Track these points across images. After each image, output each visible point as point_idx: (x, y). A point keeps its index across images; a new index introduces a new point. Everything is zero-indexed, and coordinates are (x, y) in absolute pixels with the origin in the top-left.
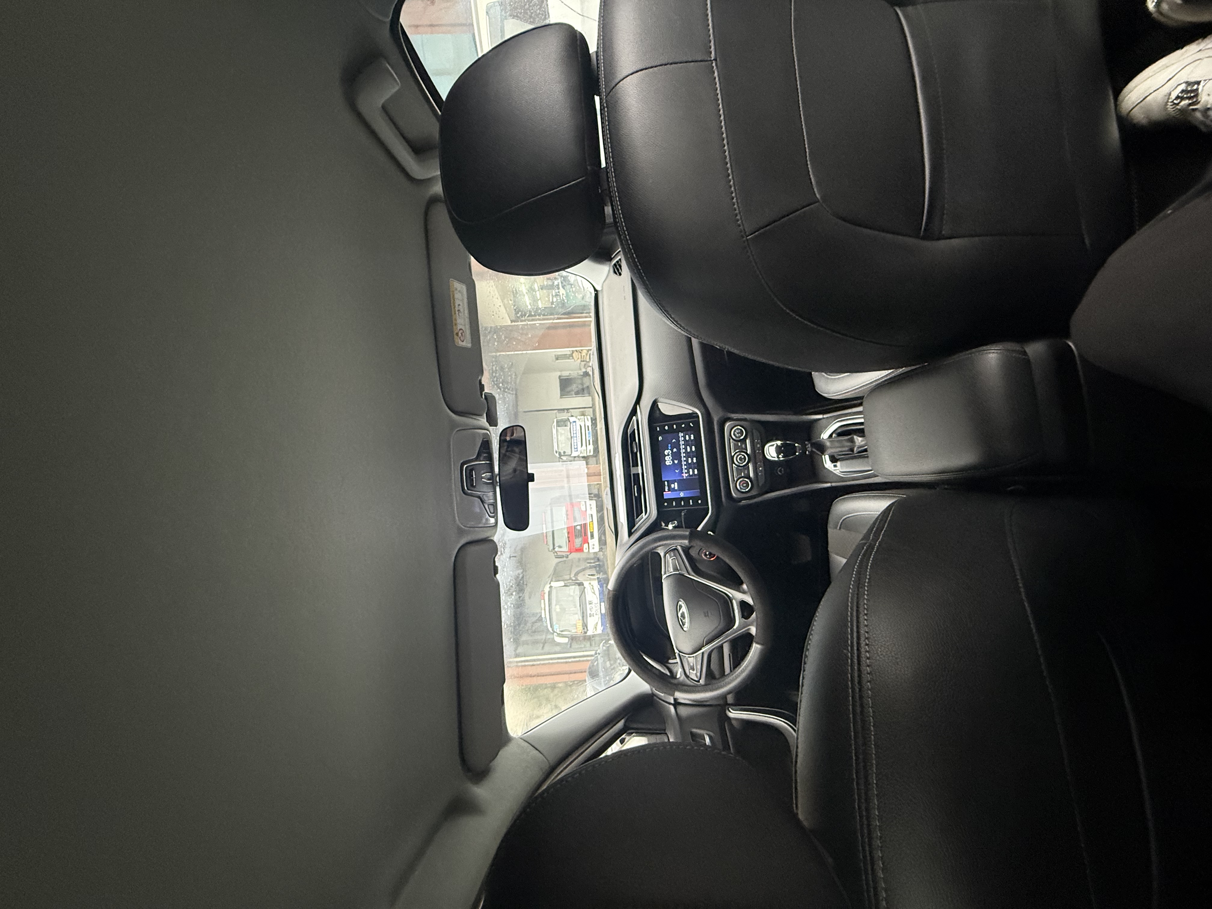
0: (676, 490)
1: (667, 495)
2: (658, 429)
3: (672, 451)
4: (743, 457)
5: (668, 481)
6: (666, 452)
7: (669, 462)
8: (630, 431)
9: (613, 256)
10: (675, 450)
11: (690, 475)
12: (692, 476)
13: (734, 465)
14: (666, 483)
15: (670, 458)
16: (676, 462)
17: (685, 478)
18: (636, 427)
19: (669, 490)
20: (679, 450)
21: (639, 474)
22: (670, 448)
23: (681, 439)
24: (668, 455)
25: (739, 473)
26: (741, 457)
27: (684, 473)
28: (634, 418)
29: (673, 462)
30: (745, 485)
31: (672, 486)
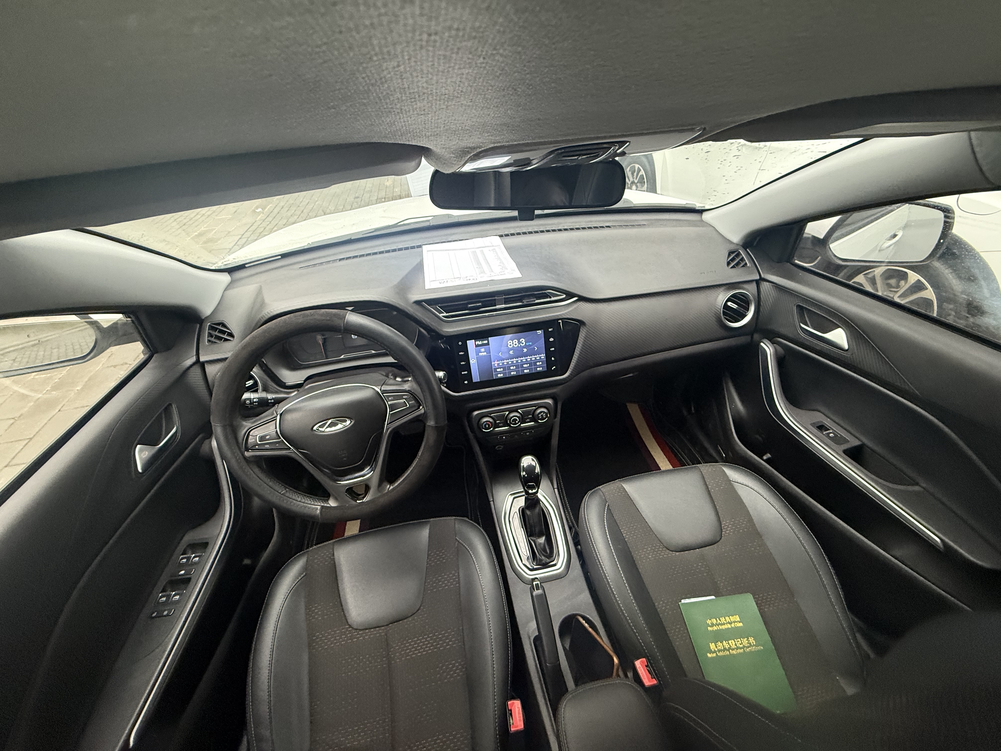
0: (477, 354)
1: (471, 344)
2: (550, 330)
3: (524, 347)
4: (517, 422)
5: (488, 344)
6: (523, 340)
7: (511, 344)
8: (548, 292)
9: (748, 250)
10: (525, 350)
11: (496, 369)
12: (496, 371)
13: (507, 413)
14: (486, 342)
15: (516, 344)
16: (511, 352)
17: (493, 363)
18: (553, 299)
19: (477, 346)
20: (526, 355)
21: (496, 306)
22: (527, 344)
23: (538, 357)
24: (519, 342)
25: (499, 418)
26: (517, 420)
27: (498, 362)
28: (564, 296)
29: (511, 349)
30: (487, 426)
31: (483, 350)
